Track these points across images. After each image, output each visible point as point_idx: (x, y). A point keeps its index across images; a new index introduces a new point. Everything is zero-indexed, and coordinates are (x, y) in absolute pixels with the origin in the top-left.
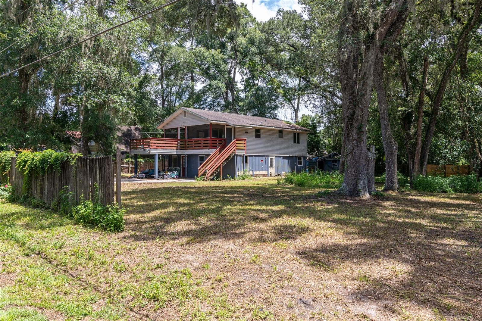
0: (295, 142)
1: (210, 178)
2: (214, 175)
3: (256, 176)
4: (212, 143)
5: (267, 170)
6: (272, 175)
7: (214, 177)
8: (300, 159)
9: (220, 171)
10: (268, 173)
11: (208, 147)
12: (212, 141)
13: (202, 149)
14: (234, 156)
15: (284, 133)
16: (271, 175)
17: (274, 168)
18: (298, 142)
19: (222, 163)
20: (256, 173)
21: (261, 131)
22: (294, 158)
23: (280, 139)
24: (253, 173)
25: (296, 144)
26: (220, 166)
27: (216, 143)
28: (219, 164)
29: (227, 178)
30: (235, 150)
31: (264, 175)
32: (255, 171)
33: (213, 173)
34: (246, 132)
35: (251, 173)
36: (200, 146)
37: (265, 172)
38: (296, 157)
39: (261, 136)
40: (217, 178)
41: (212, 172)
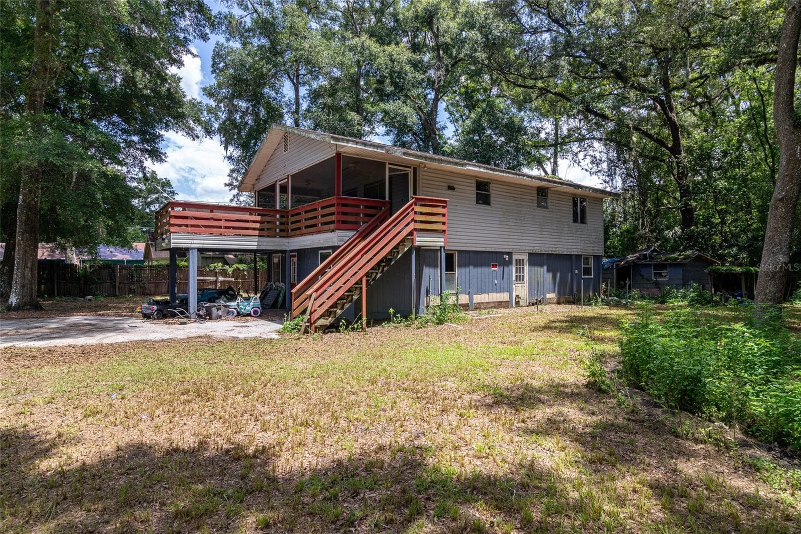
0: (575, 221)
1: (321, 322)
2: (339, 312)
3: (478, 307)
4: (344, 214)
5: (510, 291)
6: (521, 303)
7: (338, 320)
8: (586, 259)
9: (360, 299)
10: (511, 296)
11: (332, 226)
12: (344, 205)
13: (319, 232)
14: (410, 250)
15: (549, 195)
16: (517, 303)
17: (526, 285)
18: (583, 221)
19: (367, 275)
20: (477, 298)
21: (493, 187)
22: (574, 258)
23: (541, 212)
24: (471, 299)
25: (578, 225)
26: (359, 282)
27: (358, 215)
28: (358, 277)
29: (388, 319)
30: (411, 234)
31: (500, 305)
32: (477, 293)
33: (334, 305)
34: (451, 188)
35: (464, 299)
36: (315, 225)
37: (504, 297)
38: (578, 257)
39: (493, 199)
40: (349, 323)
41: (330, 303)
